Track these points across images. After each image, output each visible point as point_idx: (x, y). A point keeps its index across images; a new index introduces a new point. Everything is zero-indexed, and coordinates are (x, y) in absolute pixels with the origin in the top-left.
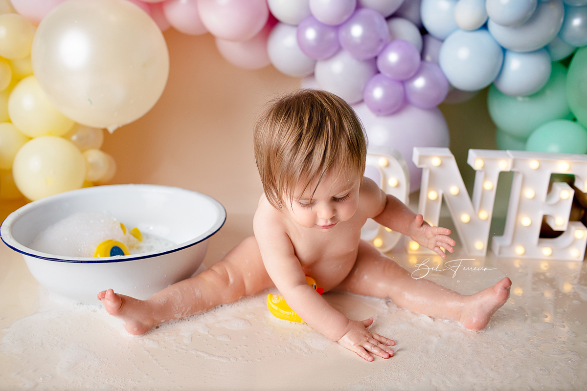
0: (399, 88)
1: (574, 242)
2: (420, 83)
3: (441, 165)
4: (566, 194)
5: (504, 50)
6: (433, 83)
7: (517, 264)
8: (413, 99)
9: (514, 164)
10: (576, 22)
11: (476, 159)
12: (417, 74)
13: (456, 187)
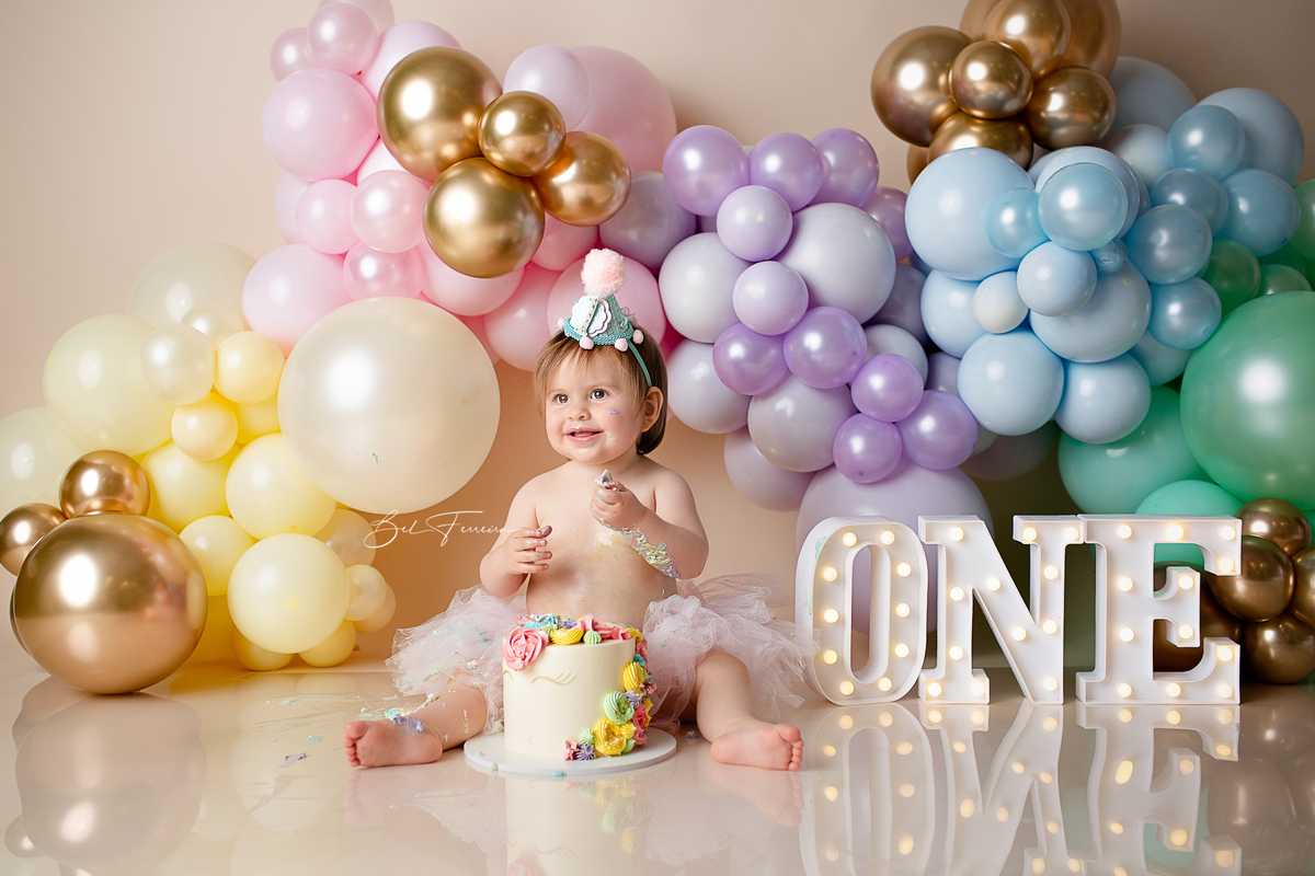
0: (891, 435)
1: (1218, 670)
2: (927, 424)
3: (965, 539)
4: (1186, 582)
5: (1065, 363)
6: (949, 424)
7: (1125, 716)
8: (919, 456)
9: (1090, 532)
10: (1174, 309)
11: (1025, 530)
12: (919, 411)
13: (995, 577)
